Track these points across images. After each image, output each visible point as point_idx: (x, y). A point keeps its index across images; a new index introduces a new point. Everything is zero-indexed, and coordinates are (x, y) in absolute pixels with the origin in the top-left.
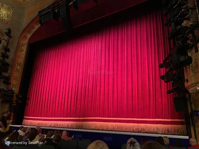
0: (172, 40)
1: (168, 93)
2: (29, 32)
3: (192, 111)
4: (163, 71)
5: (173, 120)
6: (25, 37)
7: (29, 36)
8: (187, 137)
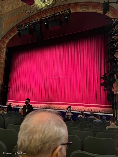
0: (109, 63)
1: (104, 91)
2: (7, 38)
3: (116, 102)
4: (102, 81)
5: (106, 105)
6: (4, 42)
7: (7, 41)
8: (112, 115)
